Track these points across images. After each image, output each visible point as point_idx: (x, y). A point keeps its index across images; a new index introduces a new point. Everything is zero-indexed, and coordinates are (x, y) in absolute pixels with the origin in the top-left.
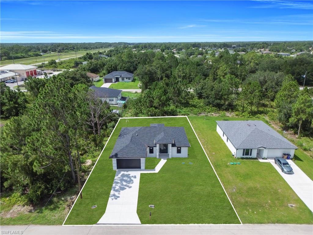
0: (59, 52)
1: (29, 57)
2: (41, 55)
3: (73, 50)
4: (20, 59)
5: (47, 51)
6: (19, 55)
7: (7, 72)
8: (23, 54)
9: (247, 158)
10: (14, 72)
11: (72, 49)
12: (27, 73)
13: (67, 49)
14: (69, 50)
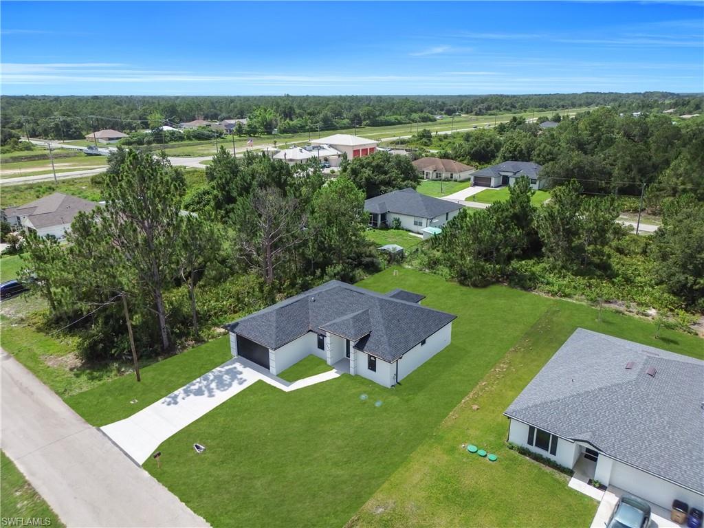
0: (477, 114)
1: (409, 123)
2: (435, 120)
3: (510, 111)
4: (389, 127)
5: (455, 112)
6: (392, 118)
7: (324, 149)
8: (399, 118)
9: (538, 458)
10: (336, 149)
11: (509, 107)
12: (356, 152)
13: (497, 108)
14: (501, 111)
